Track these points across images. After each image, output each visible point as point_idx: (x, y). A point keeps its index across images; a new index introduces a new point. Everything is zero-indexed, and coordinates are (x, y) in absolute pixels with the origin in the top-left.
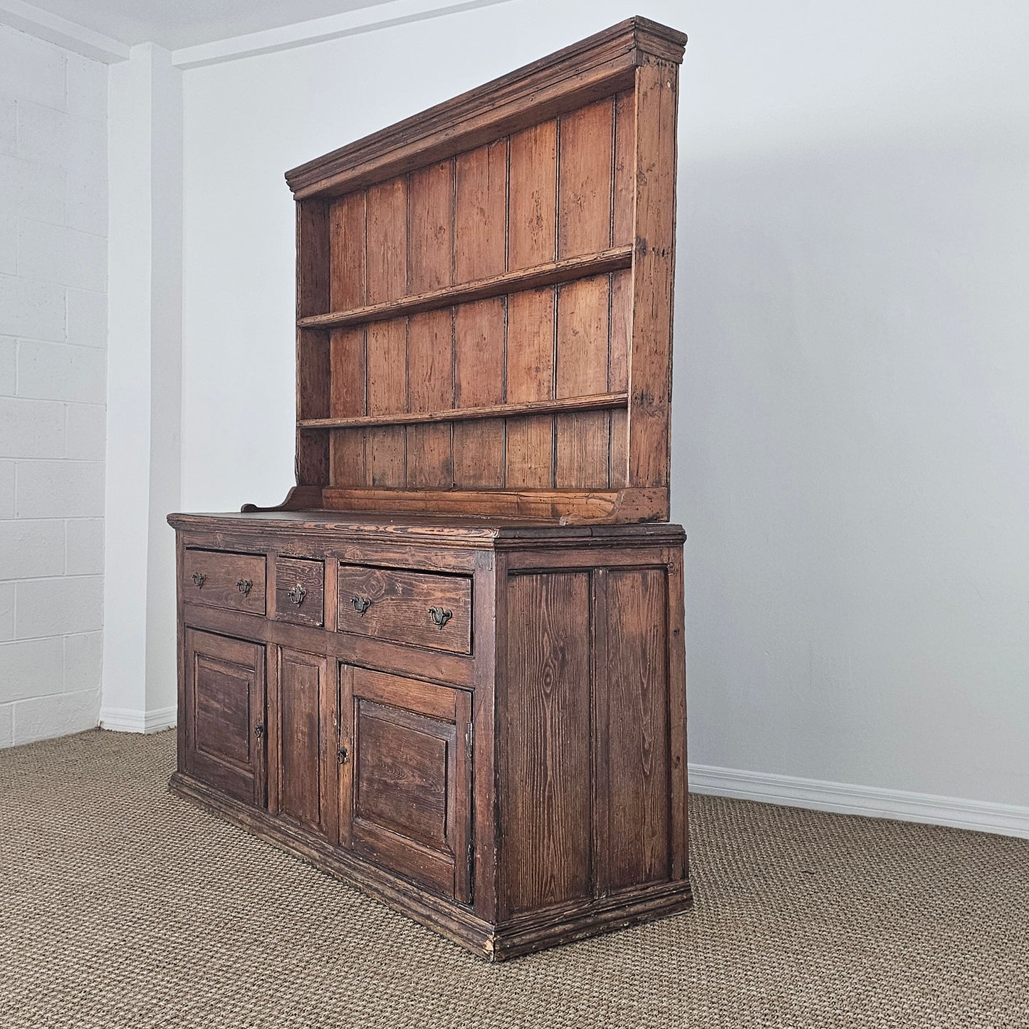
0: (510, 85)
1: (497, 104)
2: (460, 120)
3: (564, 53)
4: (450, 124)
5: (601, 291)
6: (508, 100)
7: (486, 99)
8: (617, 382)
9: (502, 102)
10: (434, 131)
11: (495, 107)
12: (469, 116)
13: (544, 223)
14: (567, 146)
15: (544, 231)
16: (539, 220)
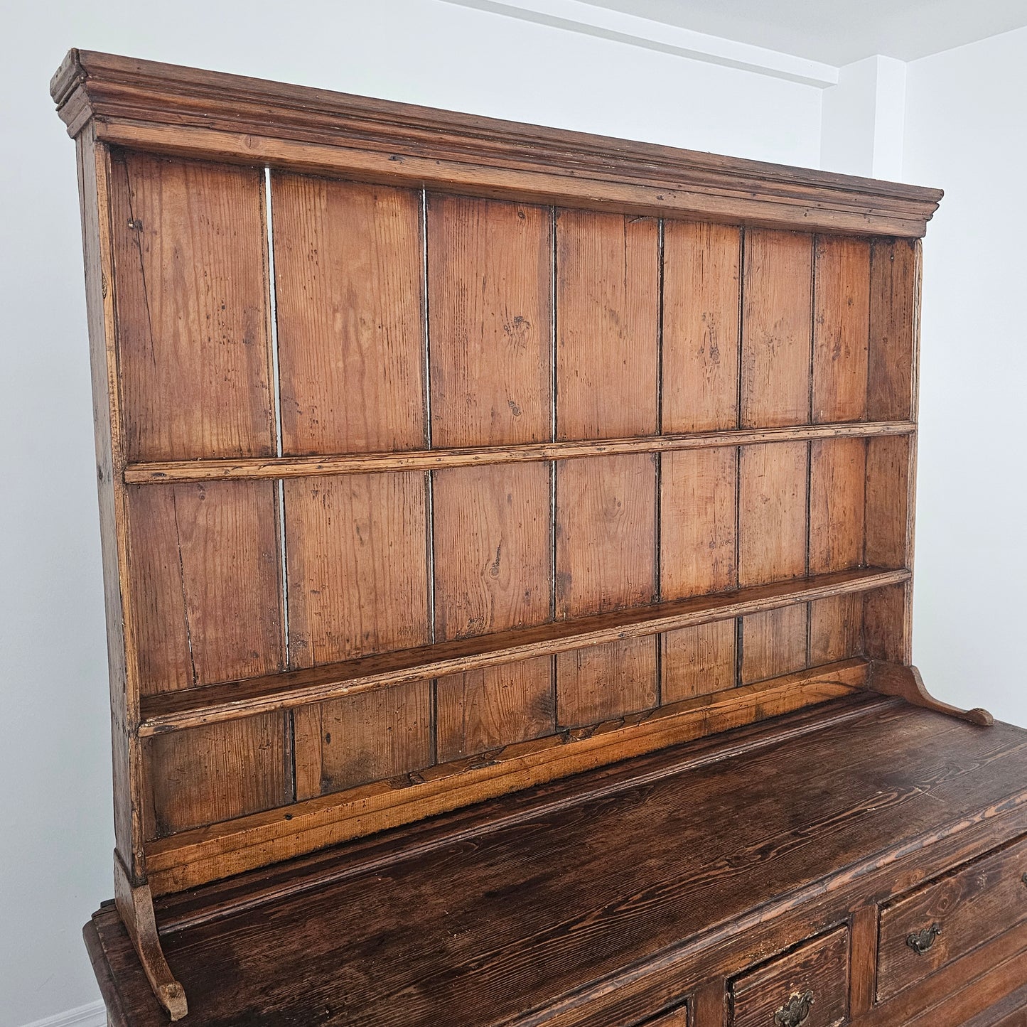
1: (760, 197)
2: (694, 188)
4: (673, 185)
5: (799, 454)
6: (776, 199)
7: (750, 182)
8: (817, 554)
10: (636, 181)
11: (755, 198)
12: (711, 190)
13: (722, 358)
14: (755, 269)
15: (721, 369)
16: (714, 352)
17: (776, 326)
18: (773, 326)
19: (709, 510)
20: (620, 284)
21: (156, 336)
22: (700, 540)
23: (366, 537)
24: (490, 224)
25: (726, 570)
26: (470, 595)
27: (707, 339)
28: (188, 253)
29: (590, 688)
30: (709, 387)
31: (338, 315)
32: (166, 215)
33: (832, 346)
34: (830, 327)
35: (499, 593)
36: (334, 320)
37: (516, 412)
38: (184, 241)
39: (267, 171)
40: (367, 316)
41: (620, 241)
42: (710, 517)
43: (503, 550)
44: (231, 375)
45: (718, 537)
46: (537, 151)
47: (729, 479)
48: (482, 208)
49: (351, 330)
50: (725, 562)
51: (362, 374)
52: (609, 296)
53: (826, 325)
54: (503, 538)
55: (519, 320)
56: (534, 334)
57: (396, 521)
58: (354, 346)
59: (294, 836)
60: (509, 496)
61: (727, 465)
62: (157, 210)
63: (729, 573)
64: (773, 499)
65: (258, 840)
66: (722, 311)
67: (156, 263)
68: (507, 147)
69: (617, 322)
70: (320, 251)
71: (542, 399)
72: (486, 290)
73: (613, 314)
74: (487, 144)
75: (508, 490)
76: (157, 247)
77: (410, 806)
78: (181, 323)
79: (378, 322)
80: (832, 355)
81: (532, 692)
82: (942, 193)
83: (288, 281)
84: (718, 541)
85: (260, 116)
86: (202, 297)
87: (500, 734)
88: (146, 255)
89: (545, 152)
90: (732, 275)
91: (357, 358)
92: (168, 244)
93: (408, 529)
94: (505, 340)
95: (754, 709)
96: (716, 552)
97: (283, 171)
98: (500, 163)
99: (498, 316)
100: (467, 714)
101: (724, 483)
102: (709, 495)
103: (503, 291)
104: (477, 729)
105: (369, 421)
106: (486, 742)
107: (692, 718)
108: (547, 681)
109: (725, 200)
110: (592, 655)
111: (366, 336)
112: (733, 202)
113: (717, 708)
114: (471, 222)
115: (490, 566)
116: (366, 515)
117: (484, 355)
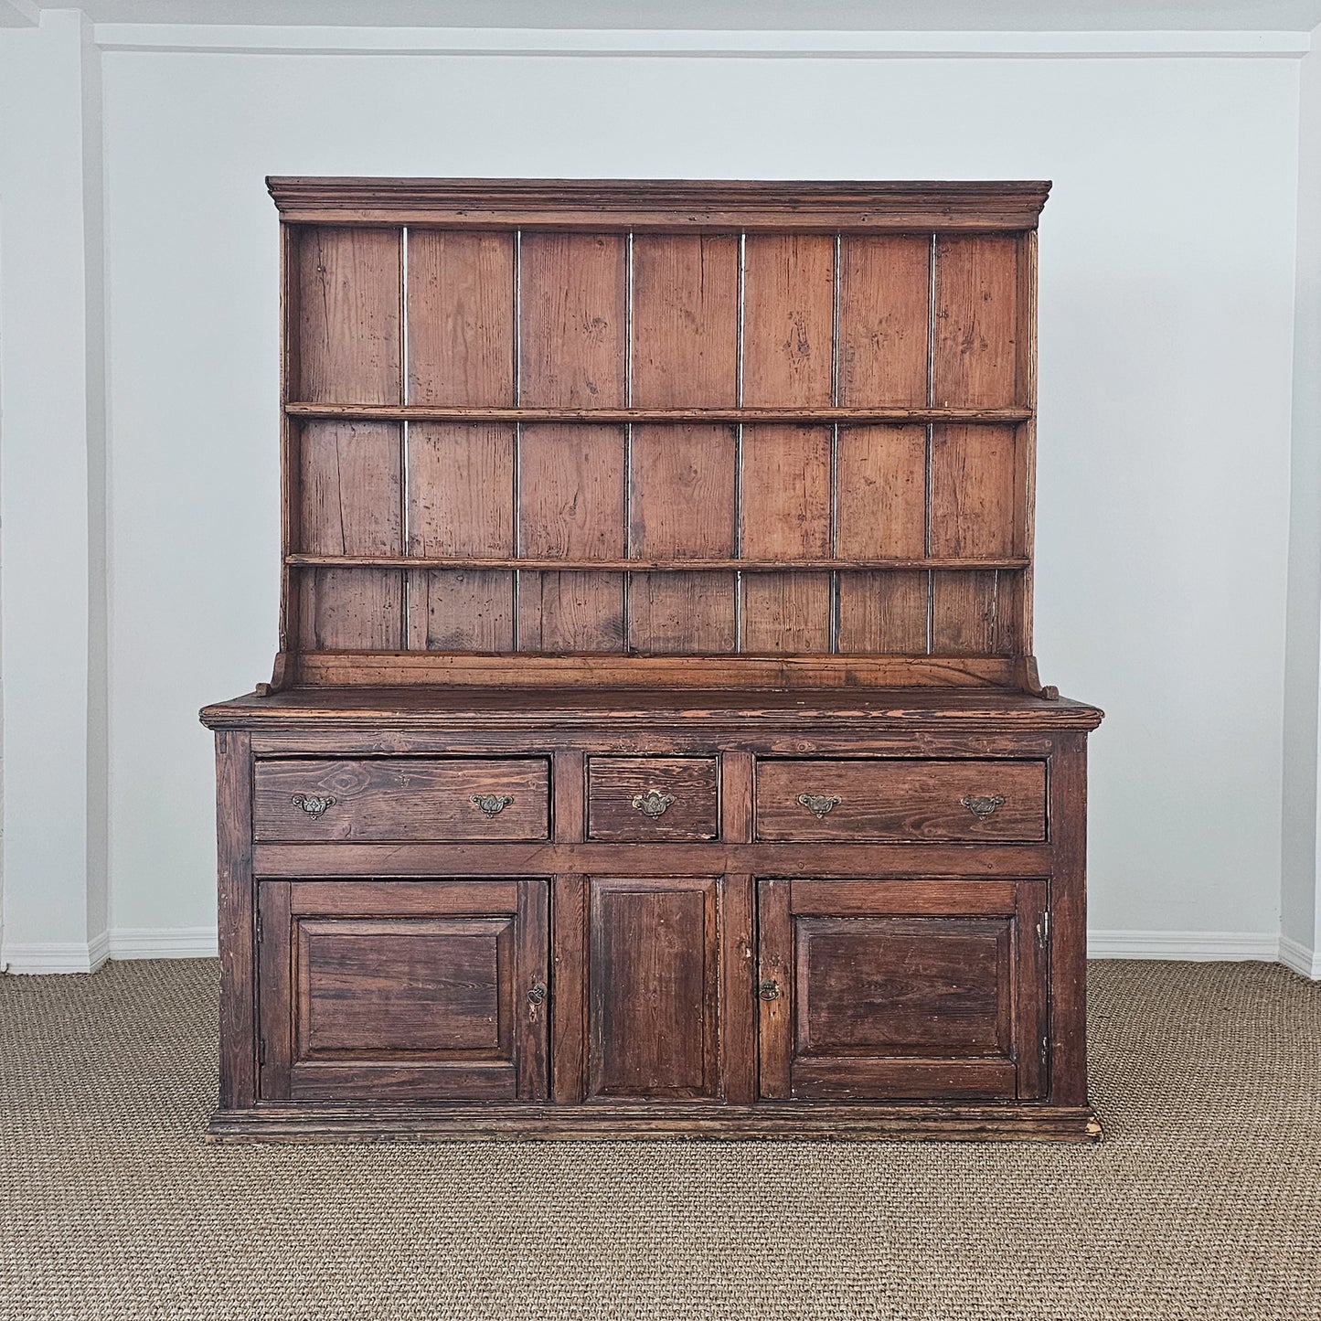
0: (831, 194)
1: (801, 209)
3: (936, 186)
4: (702, 208)
6: (821, 209)
7: (787, 198)
9: (810, 209)
10: (667, 209)
13: (813, 352)
14: (853, 272)
15: (812, 361)
16: (803, 346)
17: (881, 322)
18: (877, 321)
19: (798, 486)
20: (696, 289)
21: (331, 334)
22: (787, 512)
23: (465, 474)
24: (572, 251)
25: (819, 543)
26: (549, 528)
27: (795, 334)
28: (352, 284)
29: (662, 621)
30: (797, 376)
31: (450, 320)
32: (340, 262)
33: (961, 339)
34: (957, 322)
35: (576, 531)
36: (447, 322)
37: (594, 391)
38: (349, 276)
39: (405, 229)
40: (471, 320)
41: (697, 256)
42: (799, 492)
43: (580, 499)
44: (375, 359)
45: (808, 511)
46: (570, 196)
47: (822, 459)
48: (566, 241)
49: (459, 329)
50: (817, 535)
51: (466, 360)
52: (685, 300)
53: (951, 320)
54: (581, 488)
55: (597, 321)
56: (612, 331)
57: (489, 465)
58: (460, 340)
59: (401, 669)
60: (587, 455)
61: (820, 447)
62: (334, 260)
63: (822, 546)
64: (880, 482)
65: (375, 665)
66: (812, 310)
67: (333, 291)
68: (544, 196)
69: (693, 321)
70: (438, 278)
71: (618, 381)
72: (569, 300)
73: (688, 314)
74: (528, 196)
75: (585, 451)
76: (334, 280)
77: (488, 673)
78: (346, 326)
79: (479, 324)
80: (960, 348)
81: (604, 614)
82: (1049, 185)
83: (415, 297)
84: (809, 515)
85: (368, 198)
86: (359, 311)
87: (575, 642)
88: (327, 287)
89: (576, 196)
90: (825, 278)
91: (462, 348)
92: (341, 279)
93: (498, 472)
94: (584, 336)
95: (843, 675)
96: (805, 525)
97: (414, 229)
98: (541, 207)
99: (578, 318)
100: (544, 618)
101: (815, 463)
102: (797, 472)
103: (583, 300)
104: (553, 633)
105: (470, 392)
106: (561, 644)
107: (765, 665)
108: (619, 608)
109: (762, 215)
110: (664, 594)
111: (470, 334)
112: (772, 215)
113: (796, 663)
114: (556, 251)
115: (567, 508)
116: (466, 458)
117: (565, 347)
